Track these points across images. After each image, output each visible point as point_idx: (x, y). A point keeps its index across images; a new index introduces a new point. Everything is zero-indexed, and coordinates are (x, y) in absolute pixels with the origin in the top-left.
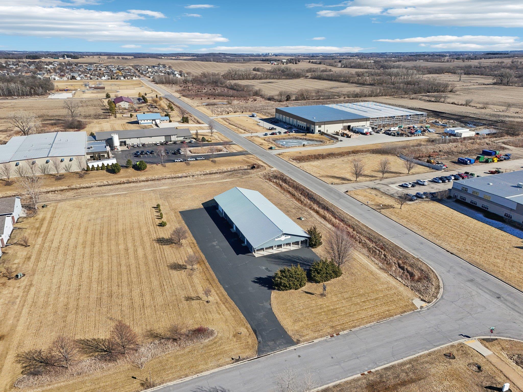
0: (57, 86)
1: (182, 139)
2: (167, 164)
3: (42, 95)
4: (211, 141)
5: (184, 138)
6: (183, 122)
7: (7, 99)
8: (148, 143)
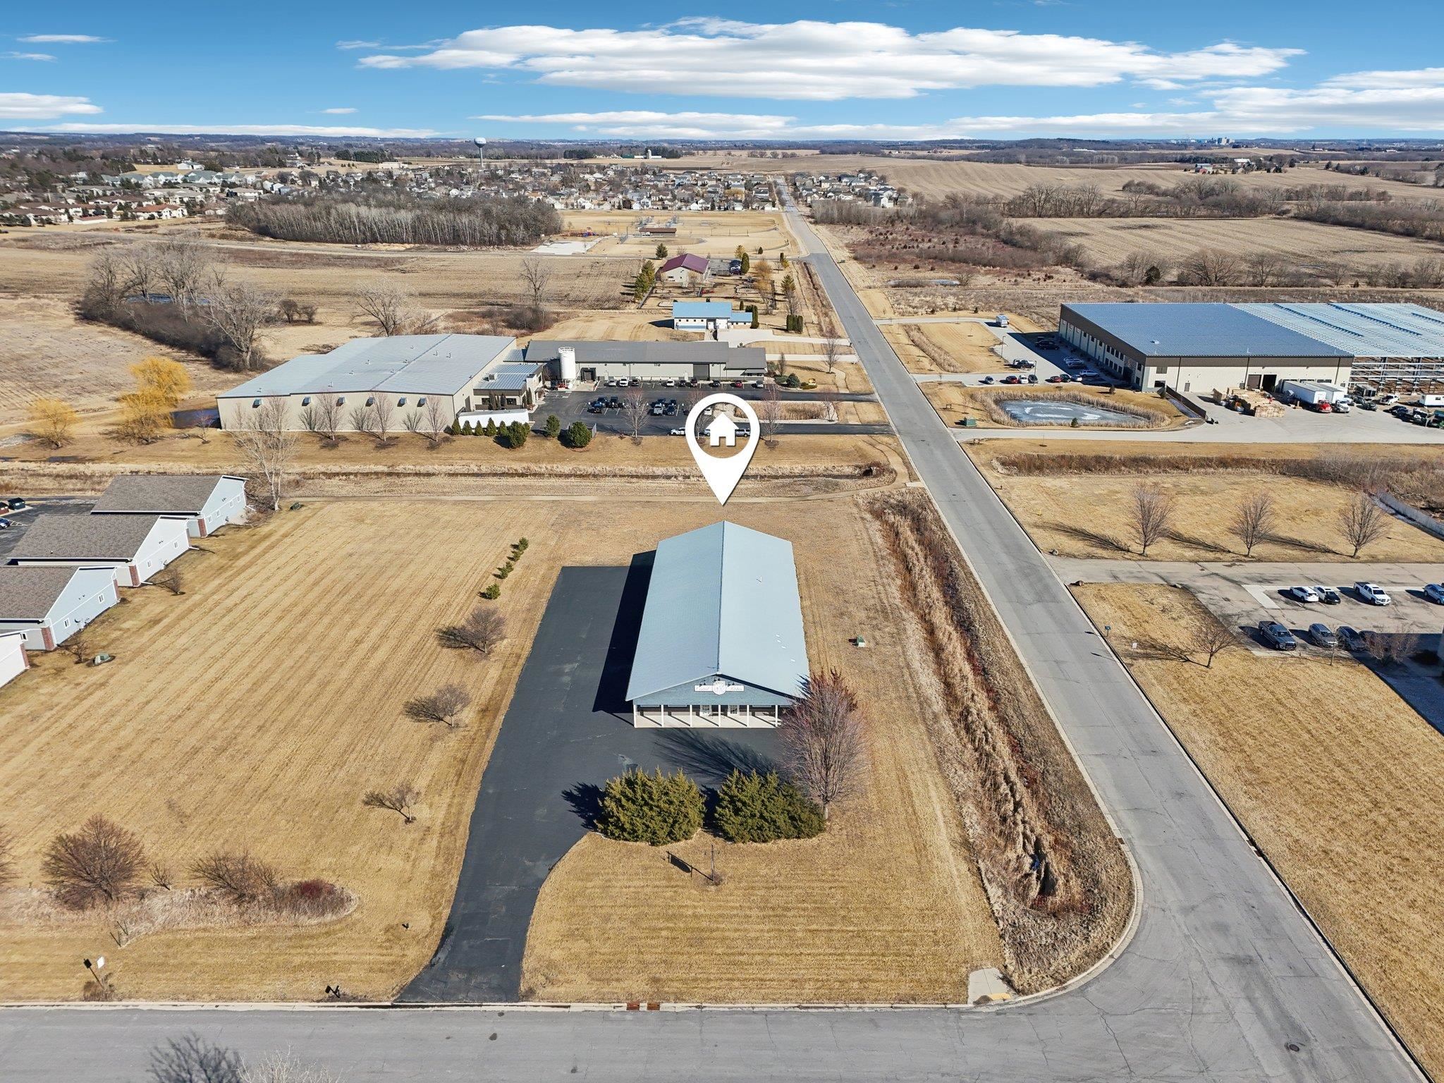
1: (737, 374)
2: (648, 440)
3: (523, 244)
4: (813, 387)
5: (744, 374)
6: (786, 331)
7: (446, 251)
8: (649, 379)
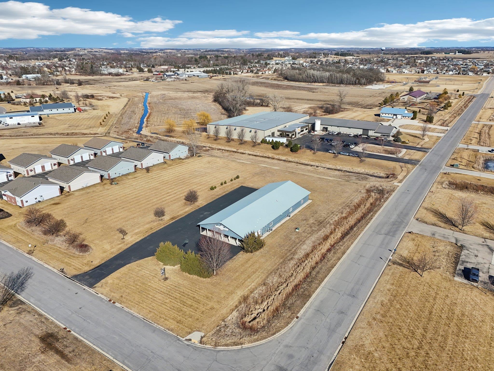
0: (389, 78)
1: (379, 135)
4: (408, 143)
5: (382, 135)
